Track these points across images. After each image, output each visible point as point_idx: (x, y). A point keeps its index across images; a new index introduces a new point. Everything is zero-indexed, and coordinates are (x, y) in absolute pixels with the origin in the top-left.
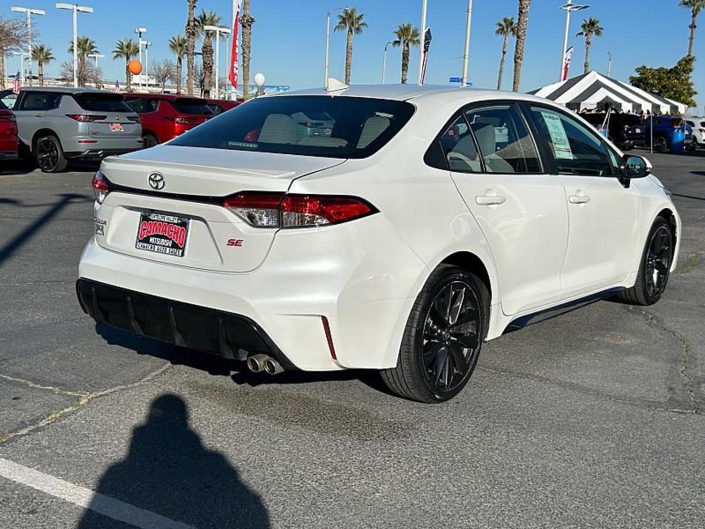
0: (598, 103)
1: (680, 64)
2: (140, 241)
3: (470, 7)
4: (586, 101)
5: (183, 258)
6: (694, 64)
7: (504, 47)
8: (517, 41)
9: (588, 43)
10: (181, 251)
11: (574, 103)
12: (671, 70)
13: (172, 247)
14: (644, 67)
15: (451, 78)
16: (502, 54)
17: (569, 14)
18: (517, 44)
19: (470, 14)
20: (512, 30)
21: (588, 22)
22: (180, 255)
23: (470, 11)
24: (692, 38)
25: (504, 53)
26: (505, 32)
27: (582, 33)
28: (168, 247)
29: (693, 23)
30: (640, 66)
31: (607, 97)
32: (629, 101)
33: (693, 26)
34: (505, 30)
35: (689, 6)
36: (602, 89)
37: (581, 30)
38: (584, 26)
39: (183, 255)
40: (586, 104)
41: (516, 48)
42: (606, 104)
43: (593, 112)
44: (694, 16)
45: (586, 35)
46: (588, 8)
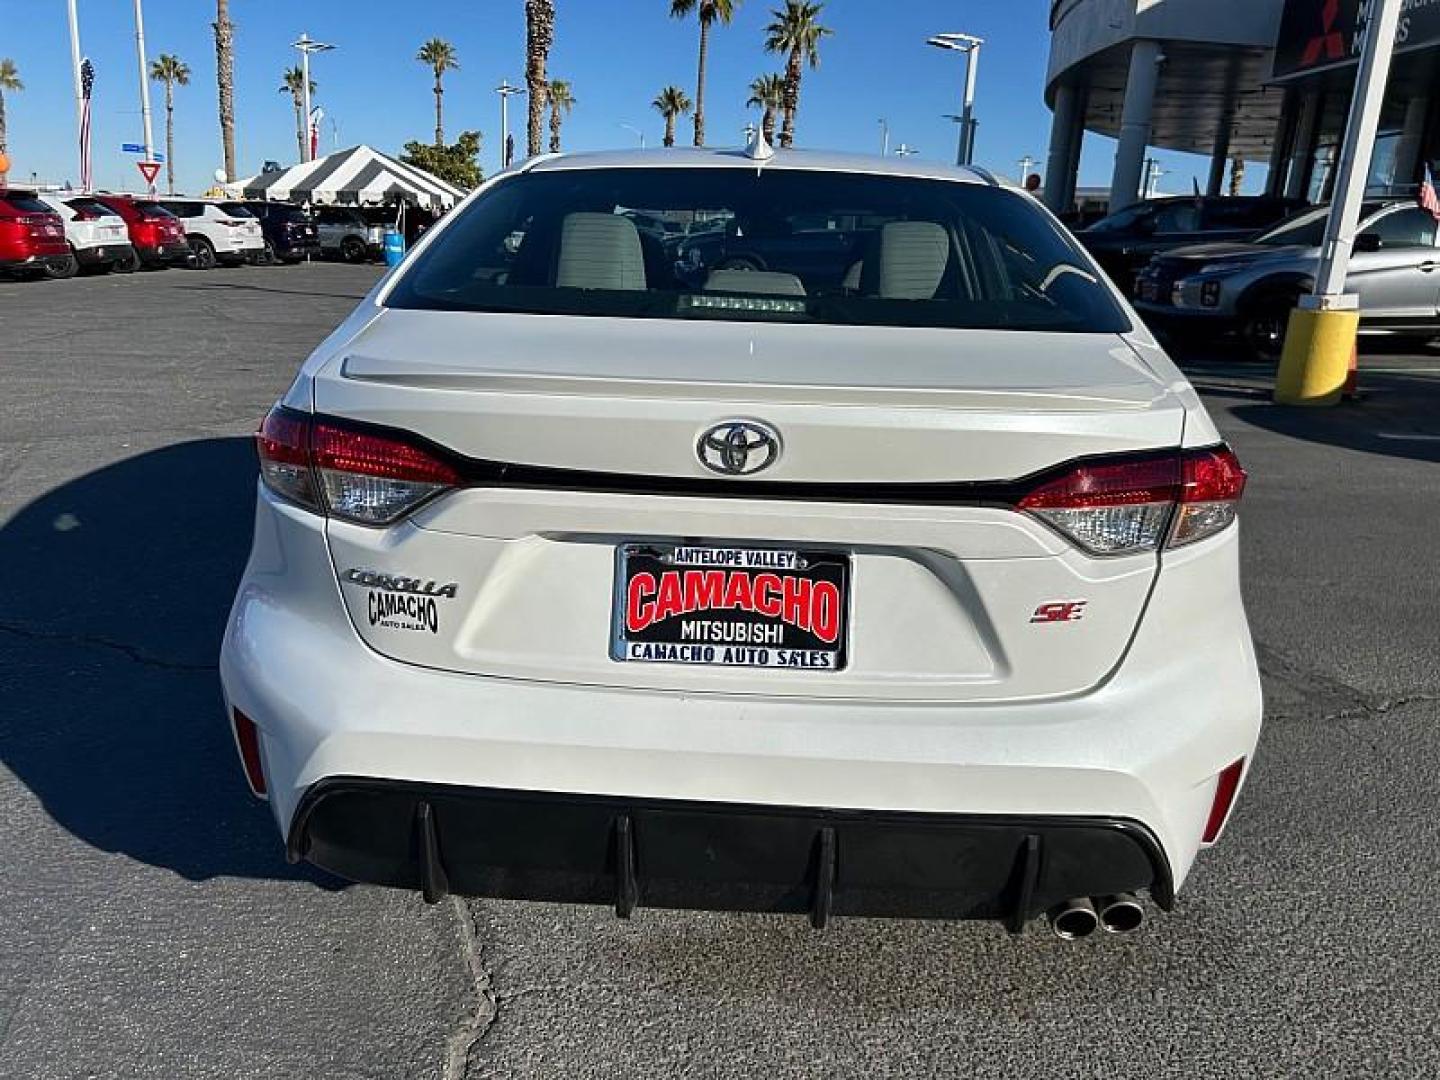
0: (384, 193)
1: (461, 139)
2: (630, 636)
3: (141, 31)
4: (367, 189)
5: (845, 672)
6: (480, 142)
7: (169, 101)
8: (221, 93)
9: (298, 104)
10: (831, 656)
11: (348, 193)
12: (452, 148)
13: (786, 644)
14: (416, 143)
15: (124, 145)
16: (166, 111)
17: (306, 58)
18: (221, 96)
19: (141, 42)
20: (178, 74)
21: (294, 73)
22: (832, 665)
23: (141, 36)
24: (439, 107)
25: (170, 110)
26: (165, 77)
27: (287, 88)
28: (771, 645)
29: (438, 84)
30: (410, 141)
31: (395, 184)
32: (425, 191)
33: (438, 91)
34: (165, 73)
35: (429, 62)
36: (384, 172)
37: (285, 84)
38: (288, 78)
39: (841, 663)
40: (366, 193)
41: (221, 103)
42: (395, 195)
43: (380, 205)
44: (438, 76)
45: (293, 91)
46: (333, 50)
